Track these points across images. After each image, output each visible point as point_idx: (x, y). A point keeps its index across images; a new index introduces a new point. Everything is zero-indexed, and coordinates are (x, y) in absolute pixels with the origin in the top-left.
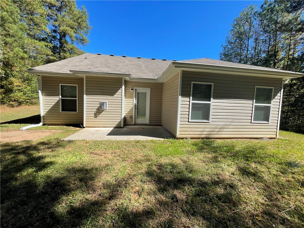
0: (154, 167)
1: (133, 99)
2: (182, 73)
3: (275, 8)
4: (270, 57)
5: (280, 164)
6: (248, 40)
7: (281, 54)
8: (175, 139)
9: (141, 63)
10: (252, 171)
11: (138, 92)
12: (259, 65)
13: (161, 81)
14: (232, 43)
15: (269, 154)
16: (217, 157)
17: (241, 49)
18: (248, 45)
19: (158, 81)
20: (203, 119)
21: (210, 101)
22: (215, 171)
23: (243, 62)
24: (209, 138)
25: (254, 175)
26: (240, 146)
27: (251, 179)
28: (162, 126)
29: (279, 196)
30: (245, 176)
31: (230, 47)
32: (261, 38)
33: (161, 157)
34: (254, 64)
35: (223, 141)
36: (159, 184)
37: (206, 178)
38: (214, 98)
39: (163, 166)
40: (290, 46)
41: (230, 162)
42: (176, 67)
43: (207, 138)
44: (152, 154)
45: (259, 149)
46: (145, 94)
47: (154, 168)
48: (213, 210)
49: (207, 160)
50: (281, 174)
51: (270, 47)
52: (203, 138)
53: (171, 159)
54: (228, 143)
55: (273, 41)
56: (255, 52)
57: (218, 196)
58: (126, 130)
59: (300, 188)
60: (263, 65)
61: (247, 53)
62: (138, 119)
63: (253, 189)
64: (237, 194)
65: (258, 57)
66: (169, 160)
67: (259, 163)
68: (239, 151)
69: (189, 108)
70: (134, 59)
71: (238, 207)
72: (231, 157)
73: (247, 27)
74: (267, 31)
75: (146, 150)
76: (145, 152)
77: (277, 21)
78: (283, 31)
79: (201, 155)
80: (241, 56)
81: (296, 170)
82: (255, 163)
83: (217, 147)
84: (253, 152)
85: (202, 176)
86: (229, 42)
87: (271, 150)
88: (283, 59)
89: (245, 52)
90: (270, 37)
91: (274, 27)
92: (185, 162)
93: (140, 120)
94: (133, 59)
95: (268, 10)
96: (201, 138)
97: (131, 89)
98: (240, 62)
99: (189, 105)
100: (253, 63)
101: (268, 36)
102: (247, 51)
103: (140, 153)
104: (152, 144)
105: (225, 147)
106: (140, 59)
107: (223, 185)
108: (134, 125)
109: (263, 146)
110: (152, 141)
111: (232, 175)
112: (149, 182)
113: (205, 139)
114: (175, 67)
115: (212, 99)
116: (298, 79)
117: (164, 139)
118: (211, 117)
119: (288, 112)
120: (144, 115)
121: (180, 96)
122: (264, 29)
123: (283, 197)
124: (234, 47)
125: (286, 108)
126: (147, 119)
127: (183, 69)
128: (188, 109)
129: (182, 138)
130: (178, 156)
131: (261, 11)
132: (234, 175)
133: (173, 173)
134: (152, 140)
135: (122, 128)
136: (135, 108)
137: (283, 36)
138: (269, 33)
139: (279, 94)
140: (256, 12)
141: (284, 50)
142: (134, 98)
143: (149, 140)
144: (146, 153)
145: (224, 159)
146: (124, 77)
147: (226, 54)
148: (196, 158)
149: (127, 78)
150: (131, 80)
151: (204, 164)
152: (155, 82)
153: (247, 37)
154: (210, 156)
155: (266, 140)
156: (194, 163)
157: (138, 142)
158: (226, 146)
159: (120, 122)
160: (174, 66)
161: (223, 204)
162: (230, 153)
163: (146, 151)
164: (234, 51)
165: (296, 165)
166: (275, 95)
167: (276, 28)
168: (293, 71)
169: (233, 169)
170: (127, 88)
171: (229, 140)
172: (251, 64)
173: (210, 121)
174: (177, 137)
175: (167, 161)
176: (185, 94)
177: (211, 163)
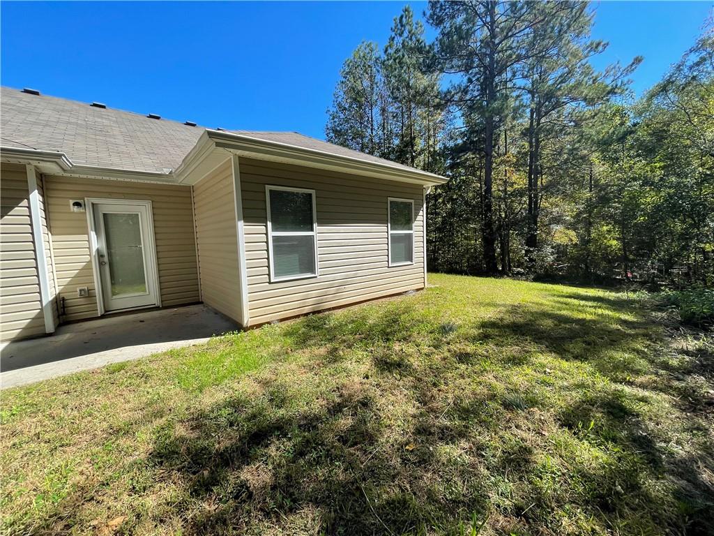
0: (177, 428)
1: (87, 233)
2: (240, 164)
3: (404, 60)
4: (405, 147)
5: (431, 333)
6: (371, 109)
7: (420, 144)
8: (239, 332)
9: (106, 122)
10: (396, 359)
11: (104, 215)
12: (391, 160)
13: (182, 181)
14: (345, 109)
15: (417, 318)
16: (336, 349)
17: (361, 123)
18: (372, 118)
19: (173, 182)
20: (302, 272)
21: (312, 230)
22: (333, 382)
23: (367, 151)
24: (319, 312)
25: (399, 365)
26: (374, 315)
27: (395, 375)
28: (202, 303)
29: (435, 391)
30: (386, 373)
31: (342, 116)
32: (390, 110)
33: (201, 392)
34: (384, 156)
35: (345, 311)
36: (194, 473)
37: (317, 407)
38: (321, 223)
39: (206, 417)
40: (429, 131)
41: (360, 353)
42: (218, 145)
43: (314, 313)
44: (172, 392)
45: (404, 313)
46: (134, 218)
47: (180, 431)
48: (333, 474)
49: (318, 362)
50: (434, 350)
51: (404, 128)
52: (306, 315)
53: (230, 388)
54: (355, 313)
55: (407, 118)
56: (384, 134)
57: (342, 437)
58: (69, 339)
59: (458, 365)
60: (397, 159)
61: (372, 133)
62: (114, 297)
63: (399, 394)
64: (375, 415)
65: (389, 144)
66: (226, 392)
67: (405, 339)
68: (375, 325)
69: (268, 250)
70: (80, 106)
71: (377, 441)
72: (361, 341)
73: (366, 83)
74: (398, 98)
75: (151, 387)
76: (148, 393)
77: (409, 83)
78: (419, 104)
79: (303, 356)
80: (362, 138)
81: (451, 336)
82: (400, 341)
83: (335, 328)
84: (394, 322)
85: (307, 403)
86: (339, 105)
87: (420, 311)
88: (422, 150)
89: (369, 130)
90: (402, 110)
91: (406, 92)
92: (267, 383)
93: (125, 299)
94: (75, 107)
95: (395, 60)
96: (302, 315)
97: (71, 202)
98: (362, 150)
99: (267, 242)
100: (383, 154)
101: (399, 108)
102: (372, 130)
103: (129, 402)
104: (170, 361)
105: (350, 323)
106: (103, 109)
107: (349, 409)
108: (103, 317)
109: (409, 306)
110: (171, 354)
111: (365, 380)
112: (162, 480)
113: (311, 316)
114: (216, 146)
115: (315, 225)
116: (442, 186)
117: (208, 339)
118: (318, 265)
119: (436, 241)
120: (139, 279)
121: (239, 220)
122: (392, 93)
123: (439, 390)
124: (350, 119)
125: (433, 235)
126: (152, 291)
127: (240, 152)
128: (265, 252)
129: (259, 326)
130: (249, 373)
131: (386, 58)
132: (368, 378)
133: (238, 425)
134: (171, 351)
135: (50, 335)
136: (101, 264)
137: (419, 111)
138: (400, 102)
139: (421, 213)
140: (377, 59)
141: (422, 136)
142: (93, 234)
143: (159, 352)
144: (149, 397)
145: (349, 350)
146: (35, 163)
147: (337, 130)
148: (293, 366)
149: (50, 168)
150: (65, 175)
151: (310, 375)
152: (165, 183)
153: (368, 102)
154: (323, 351)
155: (411, 295)
156: (288, 379)
157: (121, 367)
158: (353, 321)
159: (40, 317)
160: (212, 143)
161: (352, 450)
162: (360, 334)
163: (150, 390)
164: (351, 126)
165: (451, 329)
166: (417, 215)
167: (409, 95)
168: (435, 173)
169: (366, 366)
170: (52, 201)
171: (356, 308)
172: (380, 157)
173: (317, 275)
174: (245, 325)
175: (221, 397)
176: (252, 214)
177: (325, 366)
